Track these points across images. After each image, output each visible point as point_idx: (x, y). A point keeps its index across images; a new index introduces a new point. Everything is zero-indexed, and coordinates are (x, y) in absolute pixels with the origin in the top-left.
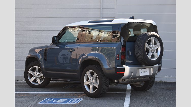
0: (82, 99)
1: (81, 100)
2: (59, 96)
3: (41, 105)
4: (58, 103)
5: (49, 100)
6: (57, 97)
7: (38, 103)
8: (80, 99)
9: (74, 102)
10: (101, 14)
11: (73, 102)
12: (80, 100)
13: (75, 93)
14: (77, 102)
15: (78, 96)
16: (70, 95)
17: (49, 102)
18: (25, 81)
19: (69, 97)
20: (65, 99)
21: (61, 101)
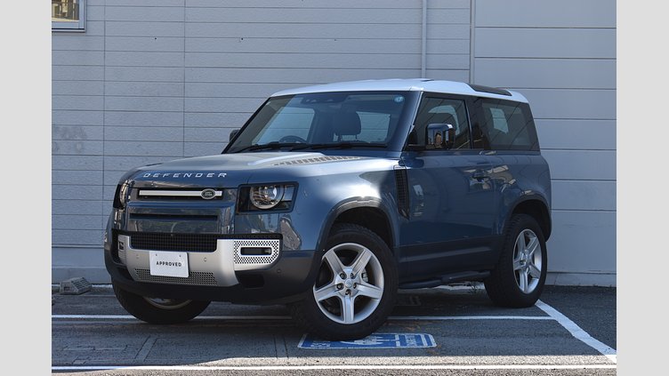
8: (422, 335)
10: (424, 57)
18: (111, 286)
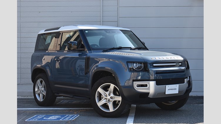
0: (79, 115)
1: (77, 117)
2: (51, 113)
3: (29, 122)
4: (50, 120)
5: (39, 117)
6: (48, 114)
7: (26, 120)
8: (76, 115)
9: (69, 119)
10: (101, 17)
11: (67, 118)
12: (75, 117)
13: (70, 109)
14: (72, 118)
15: (74, 112)
16: (64, 111)
17: (39, 119)
19: (63, 113)
20: (58, 115)
21: (53, 118)
